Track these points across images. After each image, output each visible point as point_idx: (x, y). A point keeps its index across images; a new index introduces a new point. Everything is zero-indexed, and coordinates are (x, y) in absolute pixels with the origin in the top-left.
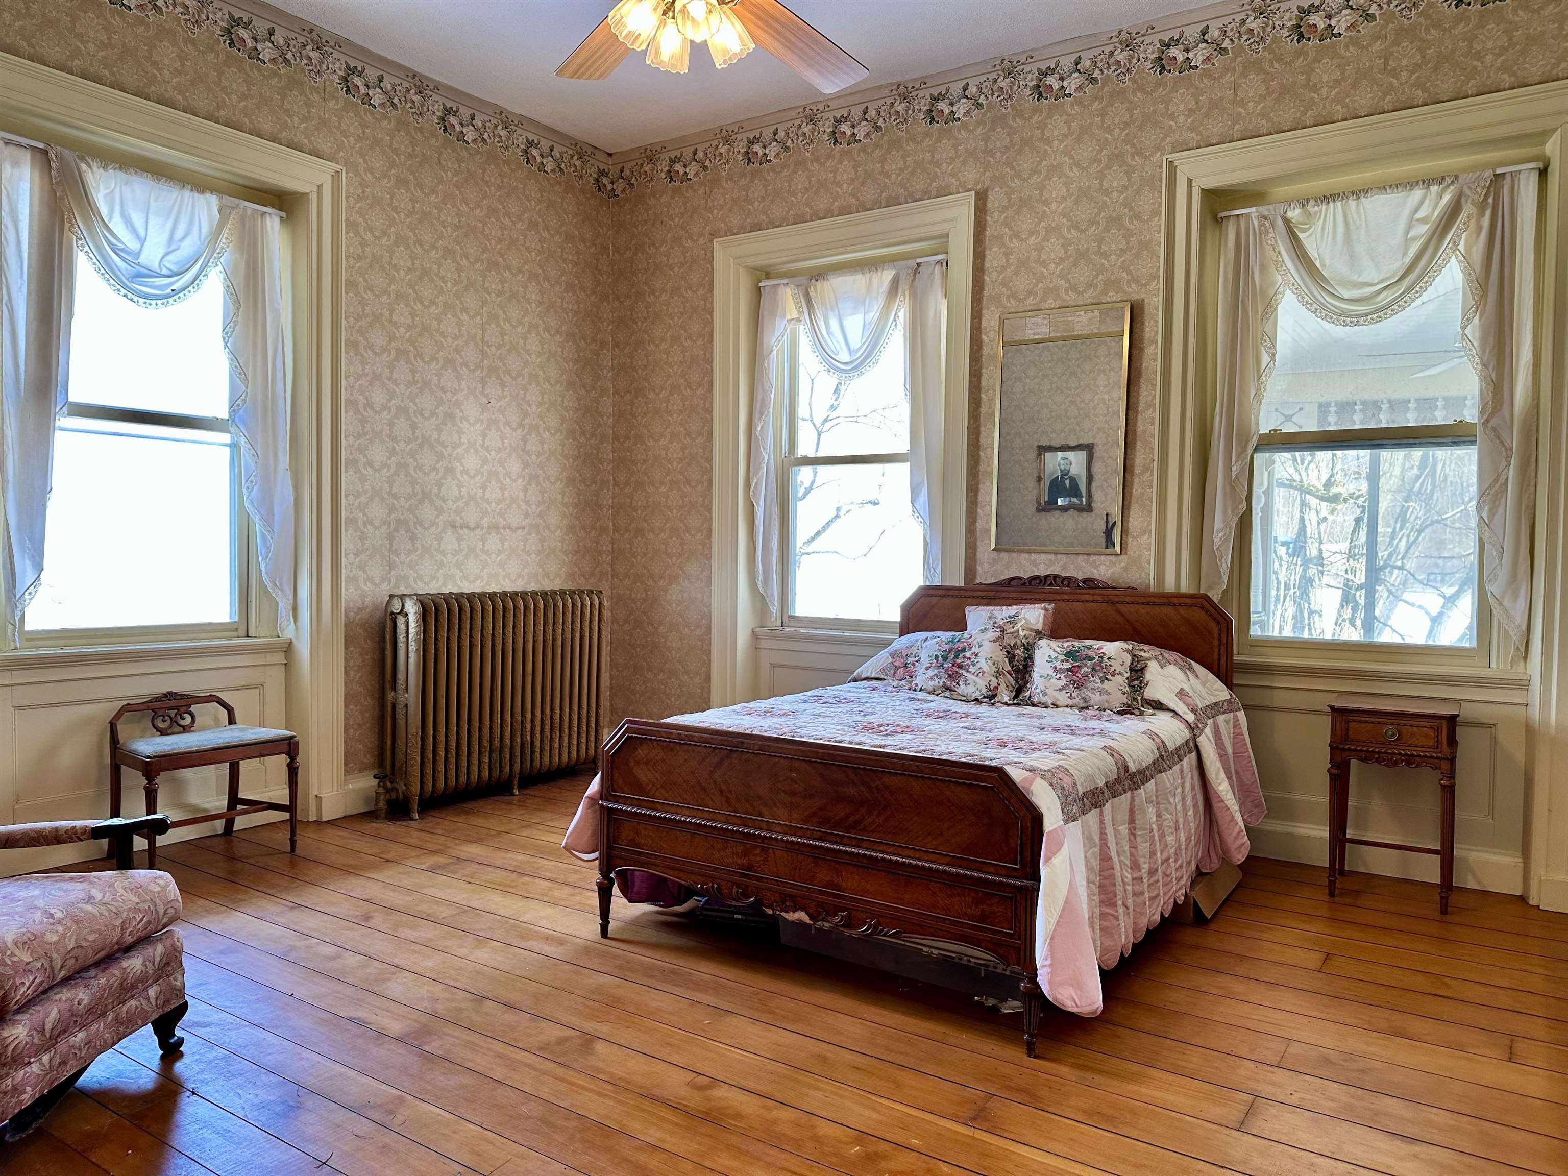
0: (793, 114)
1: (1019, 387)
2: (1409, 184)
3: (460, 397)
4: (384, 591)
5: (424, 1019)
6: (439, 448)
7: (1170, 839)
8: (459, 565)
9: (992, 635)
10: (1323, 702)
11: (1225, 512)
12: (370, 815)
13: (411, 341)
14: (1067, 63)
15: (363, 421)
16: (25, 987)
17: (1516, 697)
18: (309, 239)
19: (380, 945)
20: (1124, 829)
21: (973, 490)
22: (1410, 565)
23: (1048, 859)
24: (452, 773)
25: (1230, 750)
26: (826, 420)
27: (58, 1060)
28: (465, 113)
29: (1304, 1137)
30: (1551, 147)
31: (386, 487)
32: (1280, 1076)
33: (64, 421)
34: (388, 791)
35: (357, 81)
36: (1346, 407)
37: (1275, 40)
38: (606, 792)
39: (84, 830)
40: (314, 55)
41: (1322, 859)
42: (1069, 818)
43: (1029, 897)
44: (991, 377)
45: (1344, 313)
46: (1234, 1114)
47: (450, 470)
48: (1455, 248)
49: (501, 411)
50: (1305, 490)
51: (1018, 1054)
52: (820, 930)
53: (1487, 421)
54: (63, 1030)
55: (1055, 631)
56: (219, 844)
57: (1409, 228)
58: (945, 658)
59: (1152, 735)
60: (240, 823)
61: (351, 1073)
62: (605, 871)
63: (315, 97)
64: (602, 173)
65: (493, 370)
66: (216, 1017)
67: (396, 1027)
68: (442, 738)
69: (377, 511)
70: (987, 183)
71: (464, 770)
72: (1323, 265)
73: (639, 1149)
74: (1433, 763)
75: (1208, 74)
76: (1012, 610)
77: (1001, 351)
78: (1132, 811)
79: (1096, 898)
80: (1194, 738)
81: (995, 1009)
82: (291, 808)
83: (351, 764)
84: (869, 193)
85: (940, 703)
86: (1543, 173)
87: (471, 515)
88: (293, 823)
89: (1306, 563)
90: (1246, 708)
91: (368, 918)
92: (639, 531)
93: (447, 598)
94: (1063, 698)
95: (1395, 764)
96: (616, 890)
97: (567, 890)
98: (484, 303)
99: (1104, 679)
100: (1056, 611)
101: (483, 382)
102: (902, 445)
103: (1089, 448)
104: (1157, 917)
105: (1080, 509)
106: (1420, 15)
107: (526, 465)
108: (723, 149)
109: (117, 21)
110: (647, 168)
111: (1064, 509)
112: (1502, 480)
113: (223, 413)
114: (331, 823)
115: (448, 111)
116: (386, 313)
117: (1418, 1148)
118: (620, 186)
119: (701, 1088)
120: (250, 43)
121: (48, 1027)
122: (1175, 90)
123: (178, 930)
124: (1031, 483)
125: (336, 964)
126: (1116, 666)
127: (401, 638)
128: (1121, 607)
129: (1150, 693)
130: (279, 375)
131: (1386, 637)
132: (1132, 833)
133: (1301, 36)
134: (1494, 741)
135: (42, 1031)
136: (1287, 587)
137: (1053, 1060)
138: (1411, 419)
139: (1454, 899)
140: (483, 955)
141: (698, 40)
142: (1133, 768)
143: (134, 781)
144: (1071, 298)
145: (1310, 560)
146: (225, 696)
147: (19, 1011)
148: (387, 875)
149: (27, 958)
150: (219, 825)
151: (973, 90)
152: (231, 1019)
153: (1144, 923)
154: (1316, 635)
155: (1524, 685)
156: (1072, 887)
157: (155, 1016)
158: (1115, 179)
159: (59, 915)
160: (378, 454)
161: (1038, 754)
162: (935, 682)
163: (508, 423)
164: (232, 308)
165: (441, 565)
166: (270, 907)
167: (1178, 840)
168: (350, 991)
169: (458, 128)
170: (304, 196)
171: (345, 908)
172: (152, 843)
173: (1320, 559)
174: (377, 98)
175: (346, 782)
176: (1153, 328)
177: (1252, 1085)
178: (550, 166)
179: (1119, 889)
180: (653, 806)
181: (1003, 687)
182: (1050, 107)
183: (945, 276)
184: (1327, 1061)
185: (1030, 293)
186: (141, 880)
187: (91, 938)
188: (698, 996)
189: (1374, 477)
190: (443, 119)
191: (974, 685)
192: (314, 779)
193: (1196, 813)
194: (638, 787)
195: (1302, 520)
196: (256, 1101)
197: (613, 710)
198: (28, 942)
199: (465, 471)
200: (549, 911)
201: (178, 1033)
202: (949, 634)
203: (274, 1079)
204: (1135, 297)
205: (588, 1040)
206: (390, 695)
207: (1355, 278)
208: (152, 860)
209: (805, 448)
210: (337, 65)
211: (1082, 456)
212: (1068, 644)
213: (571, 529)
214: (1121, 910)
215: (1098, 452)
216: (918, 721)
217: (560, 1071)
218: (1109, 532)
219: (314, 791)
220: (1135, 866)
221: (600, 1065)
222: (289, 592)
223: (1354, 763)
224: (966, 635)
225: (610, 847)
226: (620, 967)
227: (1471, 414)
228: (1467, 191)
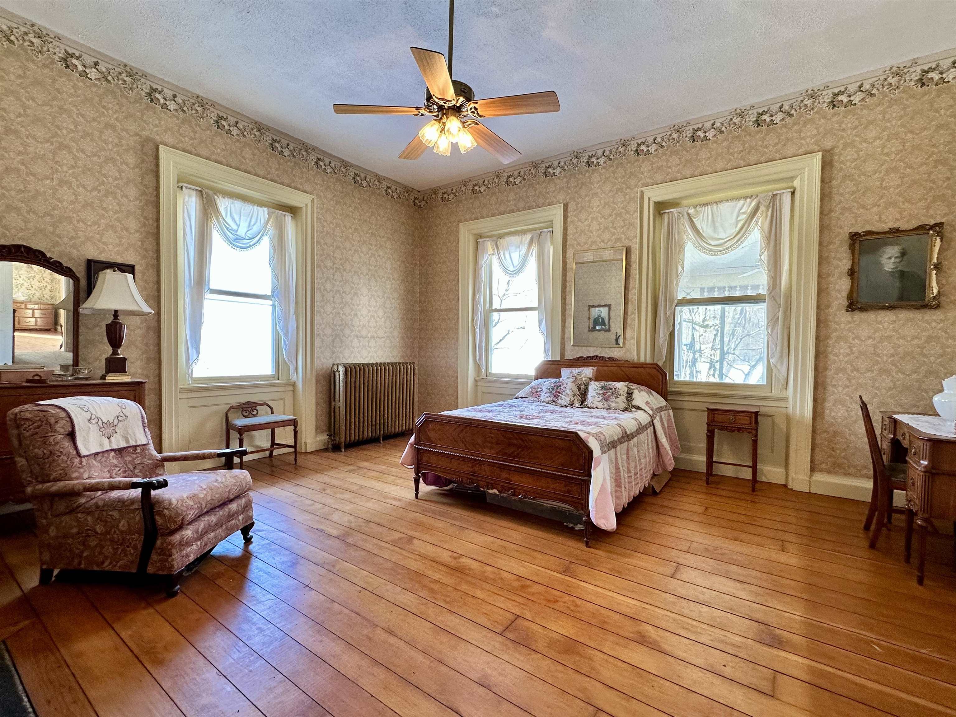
0: (491, 174)
1: (581, 282)
2: (738, 199)
3: (360, 286)
4: (331, 362)
5: (347, 529)
6: (352, 306)
7: (643, 461)
8: (359, 352)
9: (572, 379)
10: (704, 407)
11: (664, 331)
12: (326, 450)
13: (341, 264)
14: (600, 152)
15: (323, 296)
16: (191, 515)
17: (783, 404)
18: (302, 225)
19: (329, 501)
20: (625, 457)
21: (564, 321)
22: (737, 352)
23: (595, 468)
24: (357, 434)
25: (666, 425)
26: (504, 295)
27: (203, 544)
28: (363, 175)
29: (699, 581)
30: (796, 183)
31: (332, 321)
32: (688, 556)
33: (208, 296)
34: (332, 441)
35: (321, 163)
36: (711, 289)
37: (683, 142)
38: (417, 442)
39: (215, 454)
40: (305, 153)
41: (703, 469)
42: (603, 452)
43: (587, 483)
44: (570, 276)
45: (712, 250)
46: (670, 571)
47: (356, 315)
48: (757, 224)
49: (376, 291)
50: (694, 323)
51: (582, 546)
52: (502, 497)
53: (770, 293)
54: (206, 532)
55: (597, 378)
56: (267, 461)
57: (738, 217)
58: (553, 389)
59: (636, 419)
60: (275, 452)
61: (318, 550)
62: (417, 472)
63: (305, 170)
64: (415, 198)
65: (373, 275)
66: (266, 527)
67: (335, 532)
68: (353, 420)
69: (328, 331)
70: (568, 200)
71: (361, 433)
72: (703, 231)
73: (430, 582)
74: (748, 431)
75: (656, 156)
76: (580, 370)
77: (574, 267)
78: (628, 450)
79: (614, 484)
80: (652, 421)
81: (573, 528)
82: (295, 447)
83: (318, 430)
84: (521, 205)
85: (551, 407)
86: (793, 193)
87: (364, 333)
88: (296, 453)
89: (694, 353)
90: (672, 409)
91: (324, 490)
92: (430, 339)
93: (355, 365)
94: (600, 405)
95: (733, 431)
96: (421, 480)
97: (402, 480)
98: (370, 249)
99: (616, 397)
100: (597, 370)
101: (369, 280)
102: (535, 304)
103: (609, 306)
104: (637, 492)
105: (606, 331)
106: (742, 131)
107: (385, 313)
108: (463, 189)
109: (229, 141)
110: (433, 196)
111: (599, 330)
112: (776, 317)
113: (269, 293)
114: (311, 453)
115: (356, 175)
116: (332, 254)
117: (746, 586)
118: (423, 203)
119: (455, 558)
120: (280, 149)
121: (200, 531)
122: (643, 162)
123: (251, 494)
124: (586, 320)
125: (312, 508)
126: (621, 392)
127: (337, 380)
128: (624, 369)
129: (635, 403)
130: (291, 278)
131: (727, 381)
132: (628, 458)
133: (694, 140)
134: (773, 422)
135: (197, 532)
136: (687, 362)
137: (596, 549)
138: (738, 293)
139: (758, 486)
140: (370, 505)
141: (454, 142)
142: (628, 432)
143: (234, 435)
144: (602, 245)
145: (697, 351)
146: (269, 403)
147: (188, 525)
148: (333, 473)
149: (192, 503)
150: (267, 453)
151: (562, 164)
152: (271, 529)
153: (632, 494)
154: (699, 380)
155: (786, 400)
156: (604, 480)
157: (242, 527)
158: (619, 198)
159: (204, 487)
160: (329, 308)
161: (591, 427)
162: (549, 399)
163: (378, 296)
164: (272, 251)
165: (352, 352)
166: (287, 486)
167: (646, 461)
168: (317, 518)
169: (360, 181)
170: (301, 208)
171: (315, 486)
172: (241, 460)
173: (700, 351)
174: (329, 170)
175: (316, 437)
176: (635, 257)
177: (676, 559)
178: (395, 196)
179: (623, 480)
180: (435, 447)
181: (576, 401)
182: (593, 170)
183: (552, 237)
184: (707, 550)
185: (586, 243)
186: (236, 474)
187: (217, 496)
188: (453, 522)
189: (723, 317)
190: (354, 178)
191: (564, 399)
192: (304, 436)
193: (653, 450)
194: (429, 440)
195: (693, 335)
196: (281, 561)
197: (419, 410)
198: (193, 497)
199: (362, 315)
200: (394, 488)
201: (251, 534)
202: (555, 380)
203: (288, 552)
204: (627, 245)
205: (411, 539)
206: (333, 403)
207: (716, 236)
208: (241, 466)
209: (496, 305)
210: (313, 157)
211: (606, 309)
212: (602, 383)
213: (402, 338)
214: (623, 489)
215: (613, 307)
216: (542, 414)
217: (400, 550)
218: (617, 340)
219: (304, 441)
220: (629, 471)
221: (416, 548)
222: (294, 362)
223: (716, 430)
224: (561, 380)
225: (418, 463)
226: (423, 510)
227: (763, 291)
228: (762, 201)
